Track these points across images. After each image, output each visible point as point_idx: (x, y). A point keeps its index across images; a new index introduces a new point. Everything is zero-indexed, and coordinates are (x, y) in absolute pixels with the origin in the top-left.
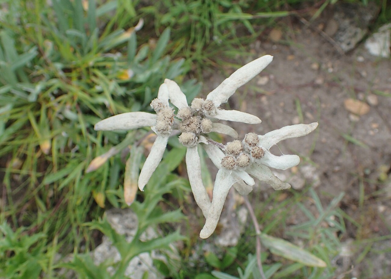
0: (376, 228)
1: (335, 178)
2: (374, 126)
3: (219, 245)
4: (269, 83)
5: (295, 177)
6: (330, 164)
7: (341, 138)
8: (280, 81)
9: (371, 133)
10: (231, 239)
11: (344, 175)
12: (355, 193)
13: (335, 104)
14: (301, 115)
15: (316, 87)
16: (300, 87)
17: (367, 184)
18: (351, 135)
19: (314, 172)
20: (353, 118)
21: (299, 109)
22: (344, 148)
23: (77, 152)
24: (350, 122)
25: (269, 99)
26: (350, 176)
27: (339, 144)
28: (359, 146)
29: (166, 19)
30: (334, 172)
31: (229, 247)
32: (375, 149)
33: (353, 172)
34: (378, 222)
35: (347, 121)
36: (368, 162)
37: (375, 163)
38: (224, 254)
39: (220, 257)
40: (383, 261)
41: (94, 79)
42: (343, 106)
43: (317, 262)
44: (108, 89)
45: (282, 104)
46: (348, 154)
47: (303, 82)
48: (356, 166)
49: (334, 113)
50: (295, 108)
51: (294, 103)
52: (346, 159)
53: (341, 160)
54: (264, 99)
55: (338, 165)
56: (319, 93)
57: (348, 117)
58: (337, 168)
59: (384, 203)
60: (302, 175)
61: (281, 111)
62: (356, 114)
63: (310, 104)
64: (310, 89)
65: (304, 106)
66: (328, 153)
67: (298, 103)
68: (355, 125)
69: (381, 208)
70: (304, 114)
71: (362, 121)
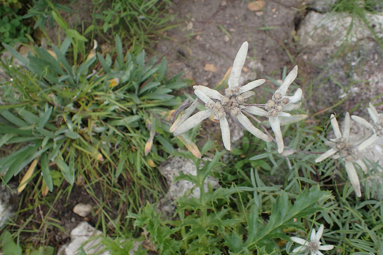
0: (309, 71)
1: (269, 57)
2: (274, 10)
3: (235, 141)
4: (194, 25)
5: (249, 74)
6: (262, 51)
7: (259, 31)
8: (201, 20)
9: (275, 16)
10: (239, 134)
11: (274, 52)
12: (286, 58)
13: (243, 12)
14: (227, 33)
15: (224, 8)
16: (214, 15)
17: (289, 49)
18: (264, 26)
19: (257, 63)
20: (259, 14)
21: (224, 30)
22: (264, 36)
23: (118, 147)
24: (258, 17)
25: (201, 36)
26: (277, 50)
27: (260, 36)
28: (272, 30)
29: (106, 27)
30: (267, 54)
31: (241, 139)
32: (283, 24)
33: (278, 47)
34: (308, 66)
35: (256, 18)
36: (283, 35)
37: (287, 33)
38: (241, 144)
39: (239, 147)
40: (324, 87)
41: (96, 98)
42: (248, 10)
43: (302, 117)
44: (112, 99)
45: (212, 34)
46: (269, 38)
47: (214, 11)
48: (278, 42)
49: (245, 18)
50: (221, 31)
51: (219, 28)
52: (270, 42)
53: (267, 45)
54: (198, 38)
55: (267, 48)
56: (229, 11)
57: (255, 15)
58: (267, 51)
59: (305, 53)
60: (251, 70)
61: (214, 38)
62: (259, 11)
63: (228, 22)
64: (221, 12)
65: (225, 26)
66: (257, 46)
67: (221, 26)
68: (262, 17)
69: (305, 57)
70: (228, 31)
71: (265, 12)
